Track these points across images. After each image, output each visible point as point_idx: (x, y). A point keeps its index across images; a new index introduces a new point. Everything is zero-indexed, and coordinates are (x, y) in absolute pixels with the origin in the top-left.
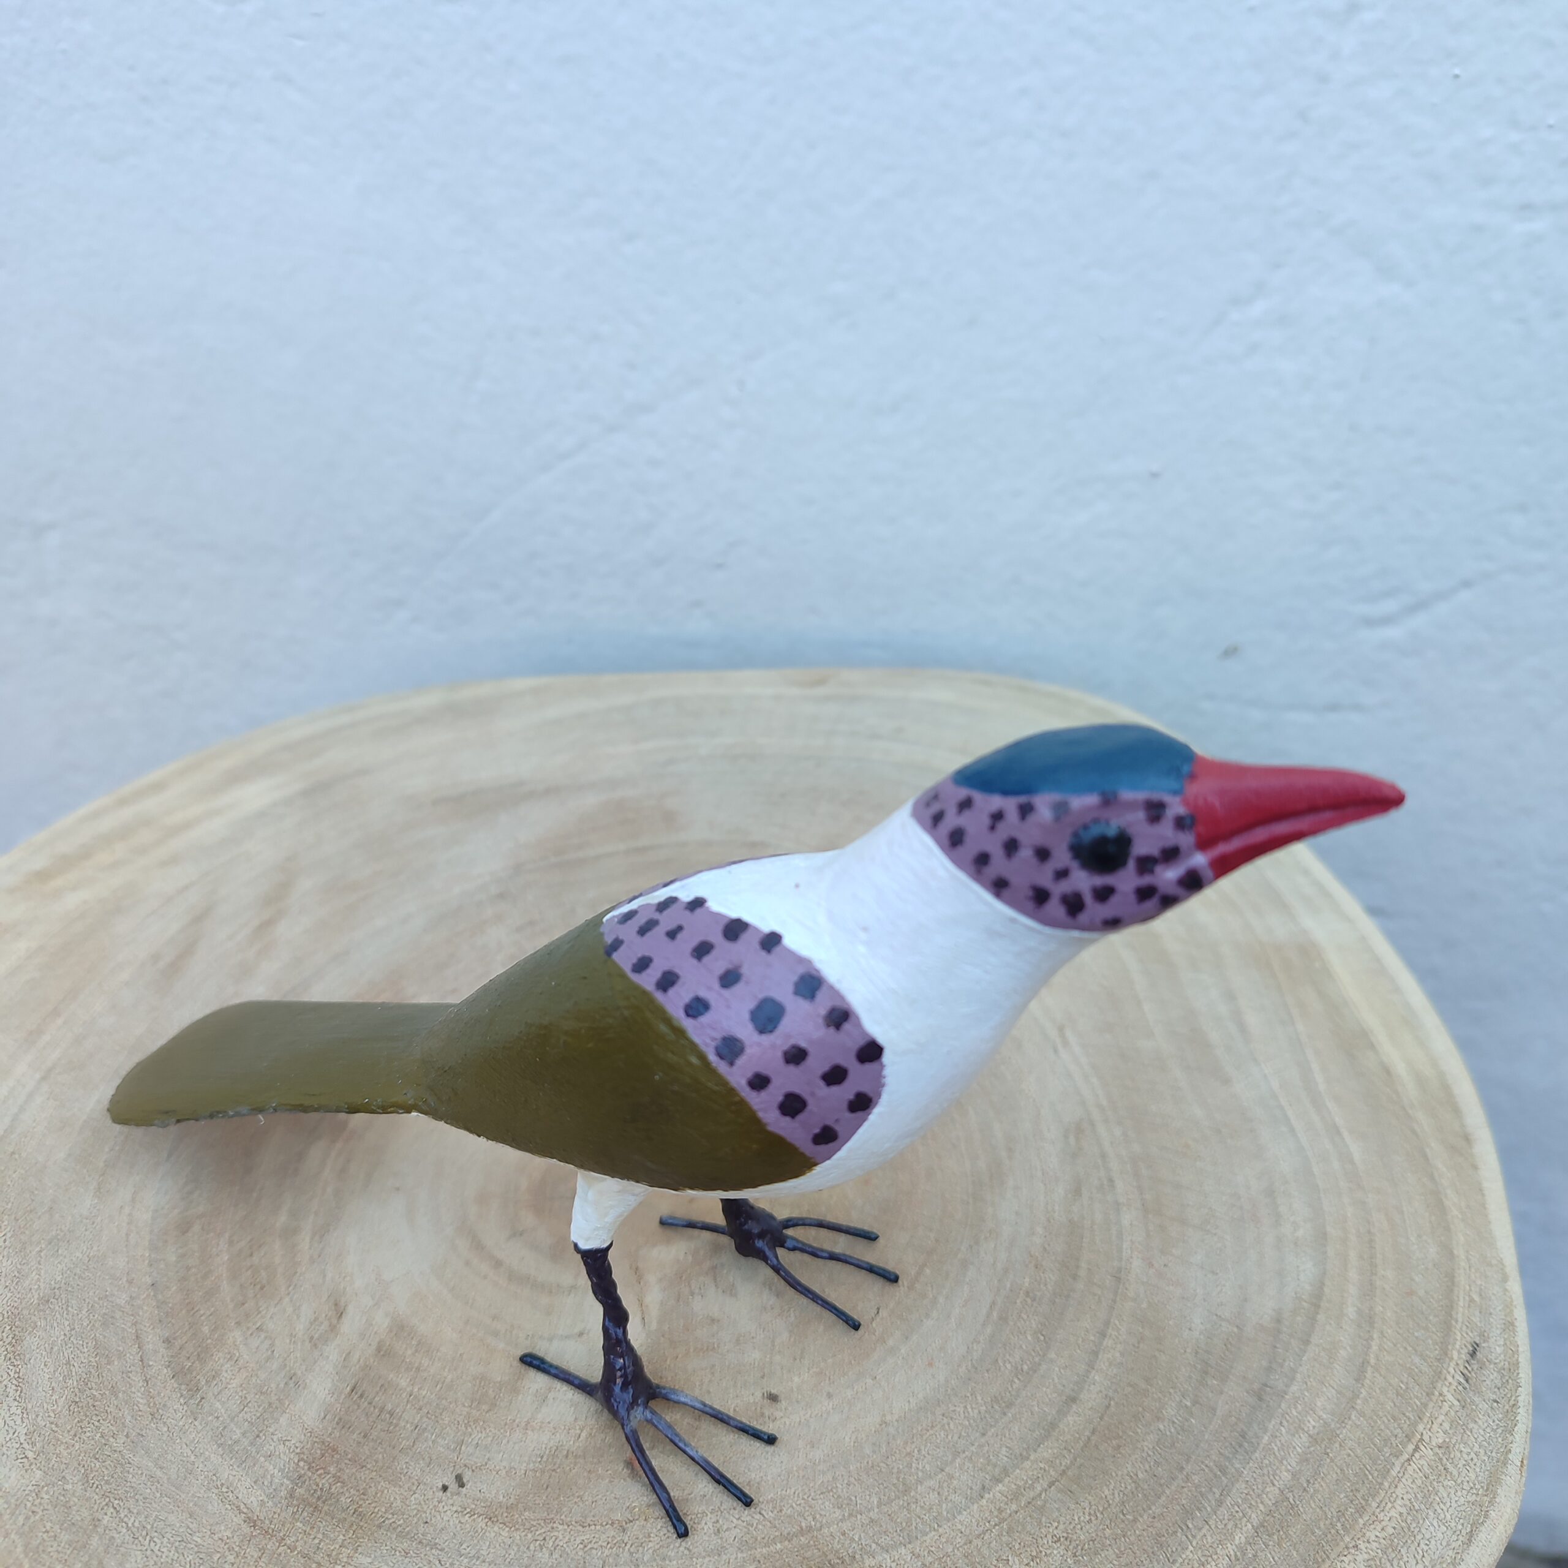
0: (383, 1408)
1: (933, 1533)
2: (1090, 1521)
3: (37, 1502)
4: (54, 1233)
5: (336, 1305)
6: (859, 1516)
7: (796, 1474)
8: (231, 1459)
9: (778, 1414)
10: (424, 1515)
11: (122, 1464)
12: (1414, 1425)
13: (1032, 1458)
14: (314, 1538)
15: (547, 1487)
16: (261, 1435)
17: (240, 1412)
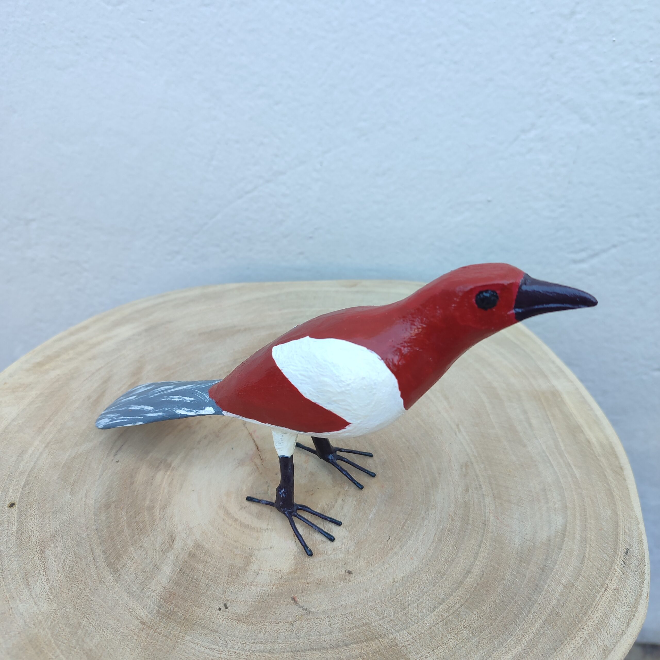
0: (193, 578)
1: (416, 625)
2: (478, 620)
3: (55, 616)
4: (55, 509)
5: (171, 537)
6: (386, 619)
7: (360, 602)
8: (133, 598)
9: (352, 579)
10: (212, 620)
11: (89, 601)
12: (604, 581)
13: (454, 595)
14: (169, 629)
15: (261, 608)
16: (144, 589)
17: (135, 580)
